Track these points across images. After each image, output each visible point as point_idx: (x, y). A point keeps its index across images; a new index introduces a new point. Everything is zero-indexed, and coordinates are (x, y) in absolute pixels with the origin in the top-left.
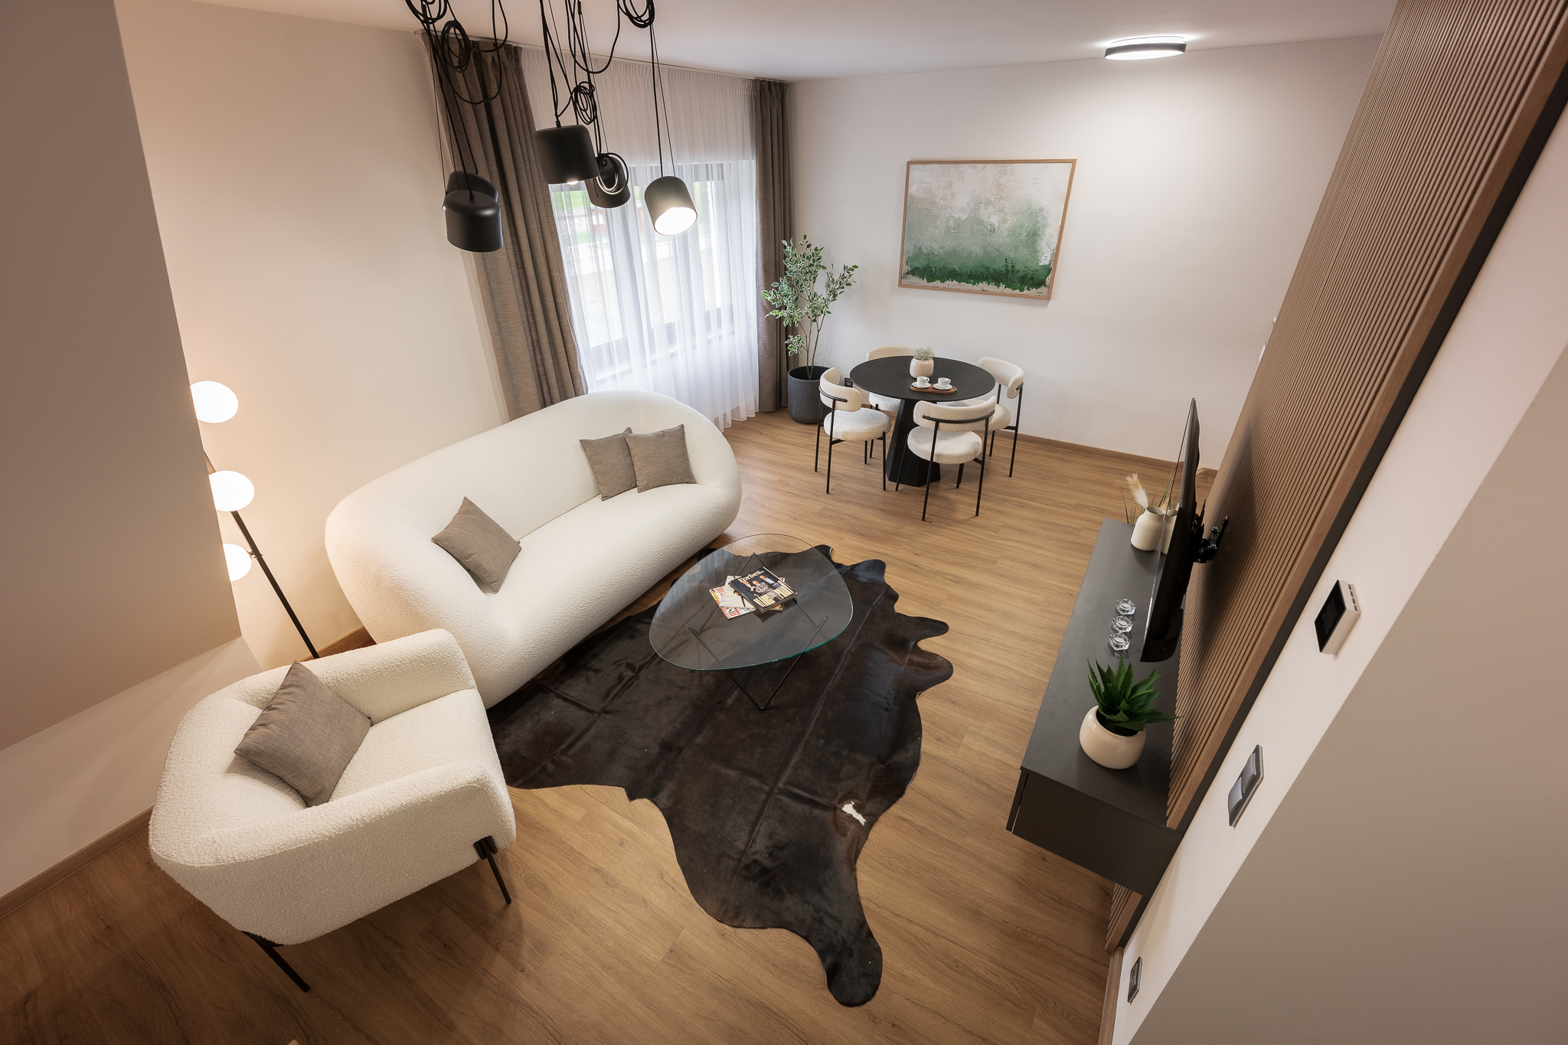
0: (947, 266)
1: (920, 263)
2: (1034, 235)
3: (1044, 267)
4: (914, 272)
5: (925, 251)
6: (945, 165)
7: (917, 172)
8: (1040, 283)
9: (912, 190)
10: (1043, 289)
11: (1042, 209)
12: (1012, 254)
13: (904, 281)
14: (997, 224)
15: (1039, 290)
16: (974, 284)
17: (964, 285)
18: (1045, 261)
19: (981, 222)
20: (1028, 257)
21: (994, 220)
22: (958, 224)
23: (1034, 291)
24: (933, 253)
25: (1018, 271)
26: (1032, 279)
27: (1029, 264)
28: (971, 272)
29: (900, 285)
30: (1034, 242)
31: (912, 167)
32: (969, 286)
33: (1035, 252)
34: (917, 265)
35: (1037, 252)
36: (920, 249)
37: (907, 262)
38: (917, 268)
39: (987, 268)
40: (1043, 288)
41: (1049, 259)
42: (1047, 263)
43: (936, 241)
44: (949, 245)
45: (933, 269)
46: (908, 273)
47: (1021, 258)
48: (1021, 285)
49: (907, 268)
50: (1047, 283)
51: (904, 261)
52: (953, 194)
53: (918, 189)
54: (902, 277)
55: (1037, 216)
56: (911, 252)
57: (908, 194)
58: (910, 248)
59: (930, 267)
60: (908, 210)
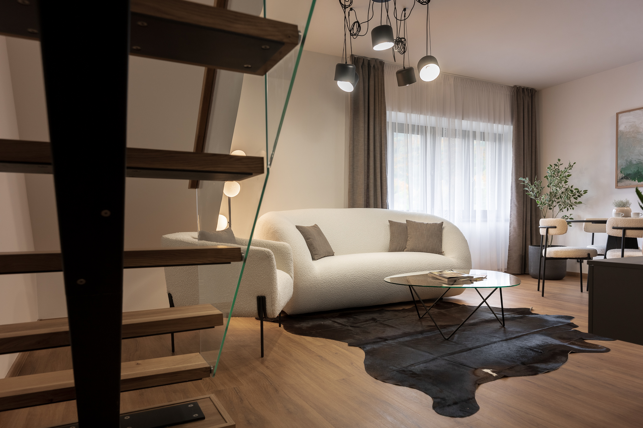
1: (632, 171)
4: (627, 177)
5: (635, 162)
7: (623, 118)
9: (621, 128)
13: (619, 184)
24: (641, 163)
29: (617, 187)
31: (620, 115)
34: (629, 172)
36: (631, 162)
37: (621, 172)
38: (629, 174)
43: (642, 155)
46: (622, 178)
49: (621, 175)
51: (619, 171)
53: (625, 127)
54: (618, 182)
56: (624, 164)
57: (619, 131)
58: (622, 162)
59: (639, 172)
60: (619, 140)
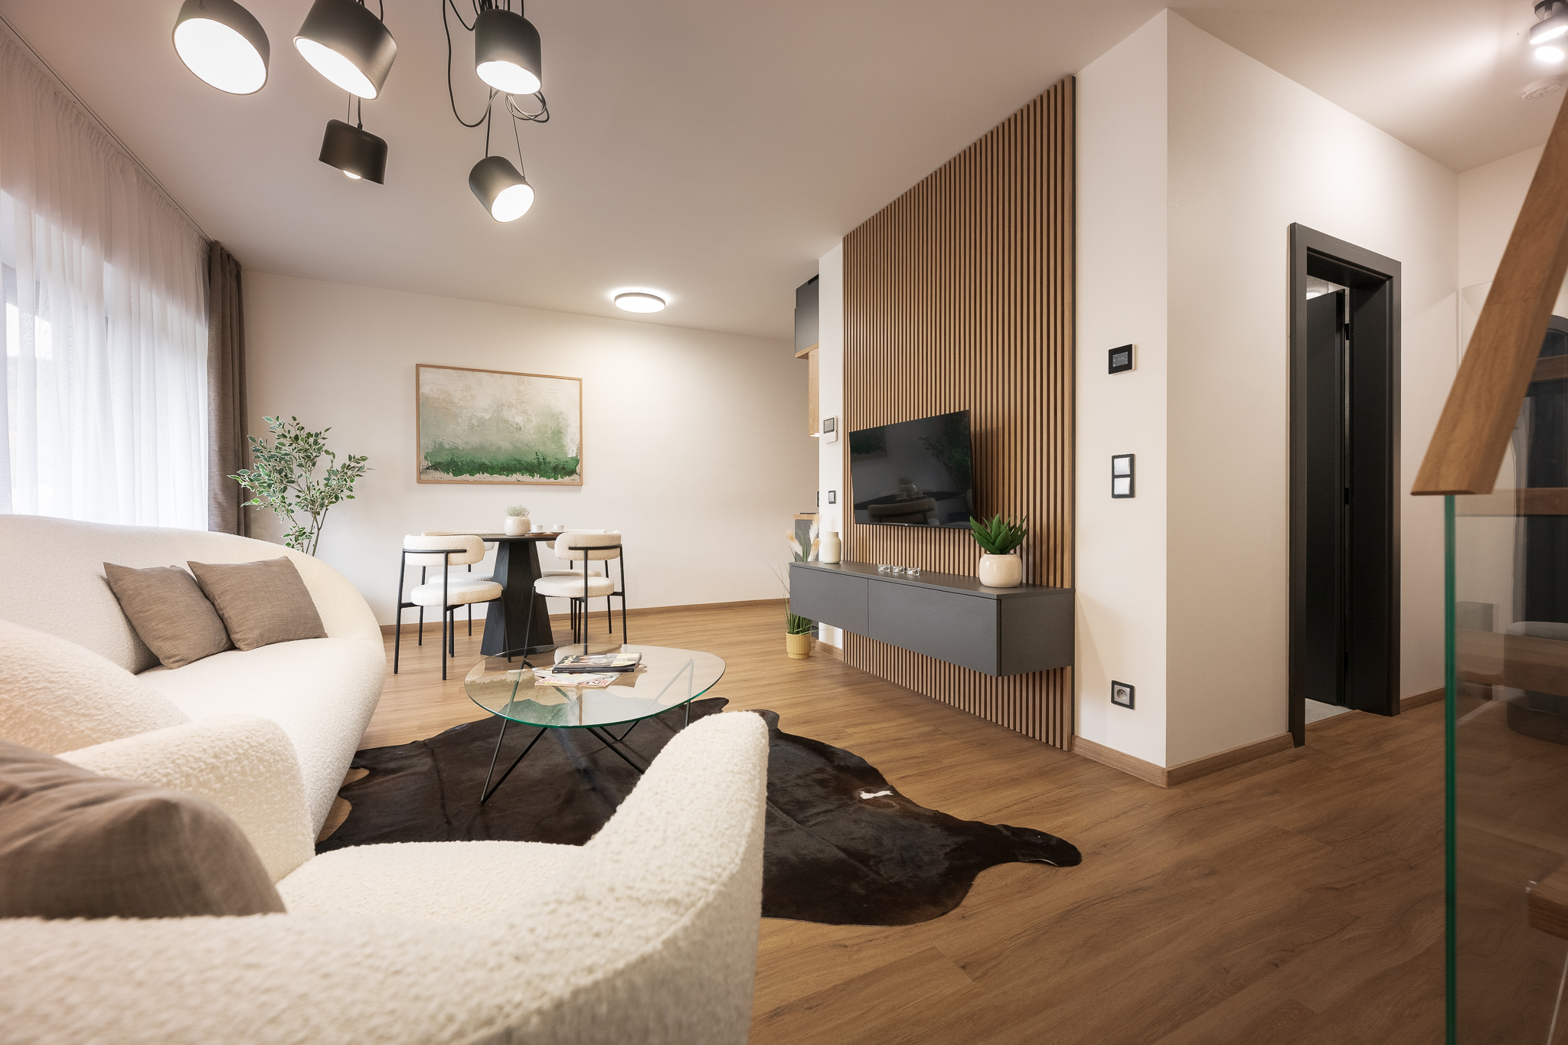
0: (476, 460)
1: (443, 458)
2: (558, 434)
3: (572, 458)
4: (436, 467)
5: (447, 446)
6: (461, 371)
7: (426, 375)
8: (572, 472)
9: (425, 390)
10: (574, 477)
11: (561, 413)
12: (541, 449)
13: (423, 477)
14: (522, 424)
15: (572, 477)
16: (507, 476)
17: (497, 477)
18: (572, 453)
19: (506, 422)
20: (557, 450)
21: (519, 420)
22: (482, 423)
23: (567, 479)
24: (457, 448)
25: (550, 462)
26: (564, 468)
27: (559, 456)
28: (502, 464)
29: (420, 481)
30: (560, 439)
31: (422, 369)
32: (503, 478)
33: (562, 447)
34: (439, 460)
35: (564, 446)
36: (441, 444)
37: (426, 458)
38: (440, 463)
39: (519, 461)
40: (575, 475)
41: (575, 452)
42: (574, 455)
43: (458, 436)
44: (475, 440)
45: (459, 463)
46: (428, 468)
47: (551, 453)
48: (555, 474)
49: (425, 464)
50: (578, 471)
51: (422, 457)
52: (473, 396)
53: (431, 390)
54: (420, 472)
55: (558, 418)
56: (430, 447)
57: (420, 394)
58: (428, 444)
59: (455, 462)
60: (421, 408)
